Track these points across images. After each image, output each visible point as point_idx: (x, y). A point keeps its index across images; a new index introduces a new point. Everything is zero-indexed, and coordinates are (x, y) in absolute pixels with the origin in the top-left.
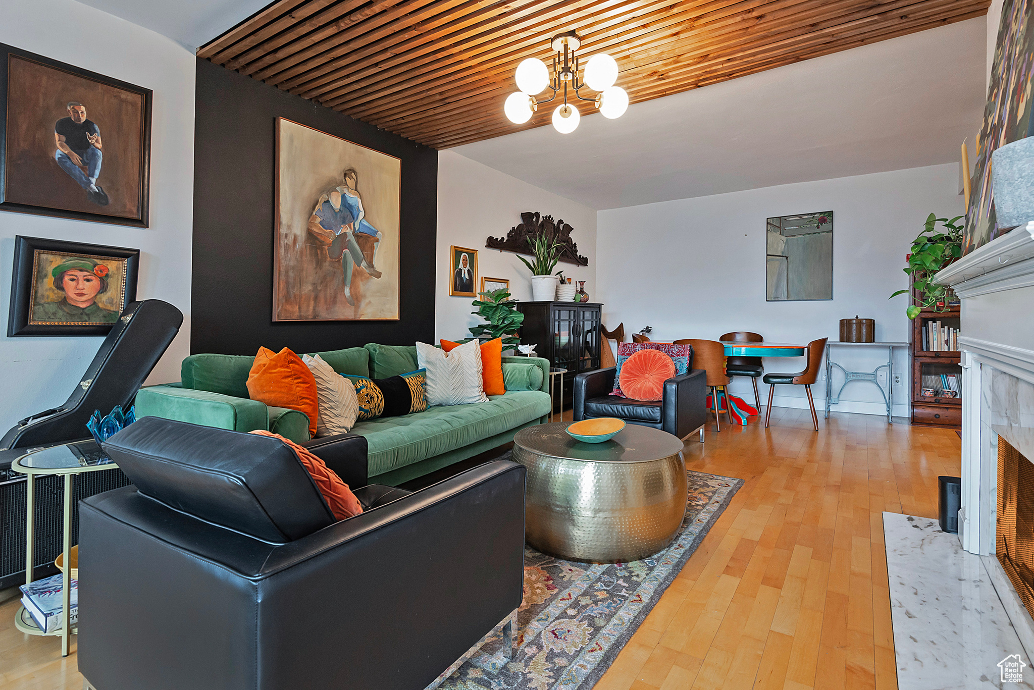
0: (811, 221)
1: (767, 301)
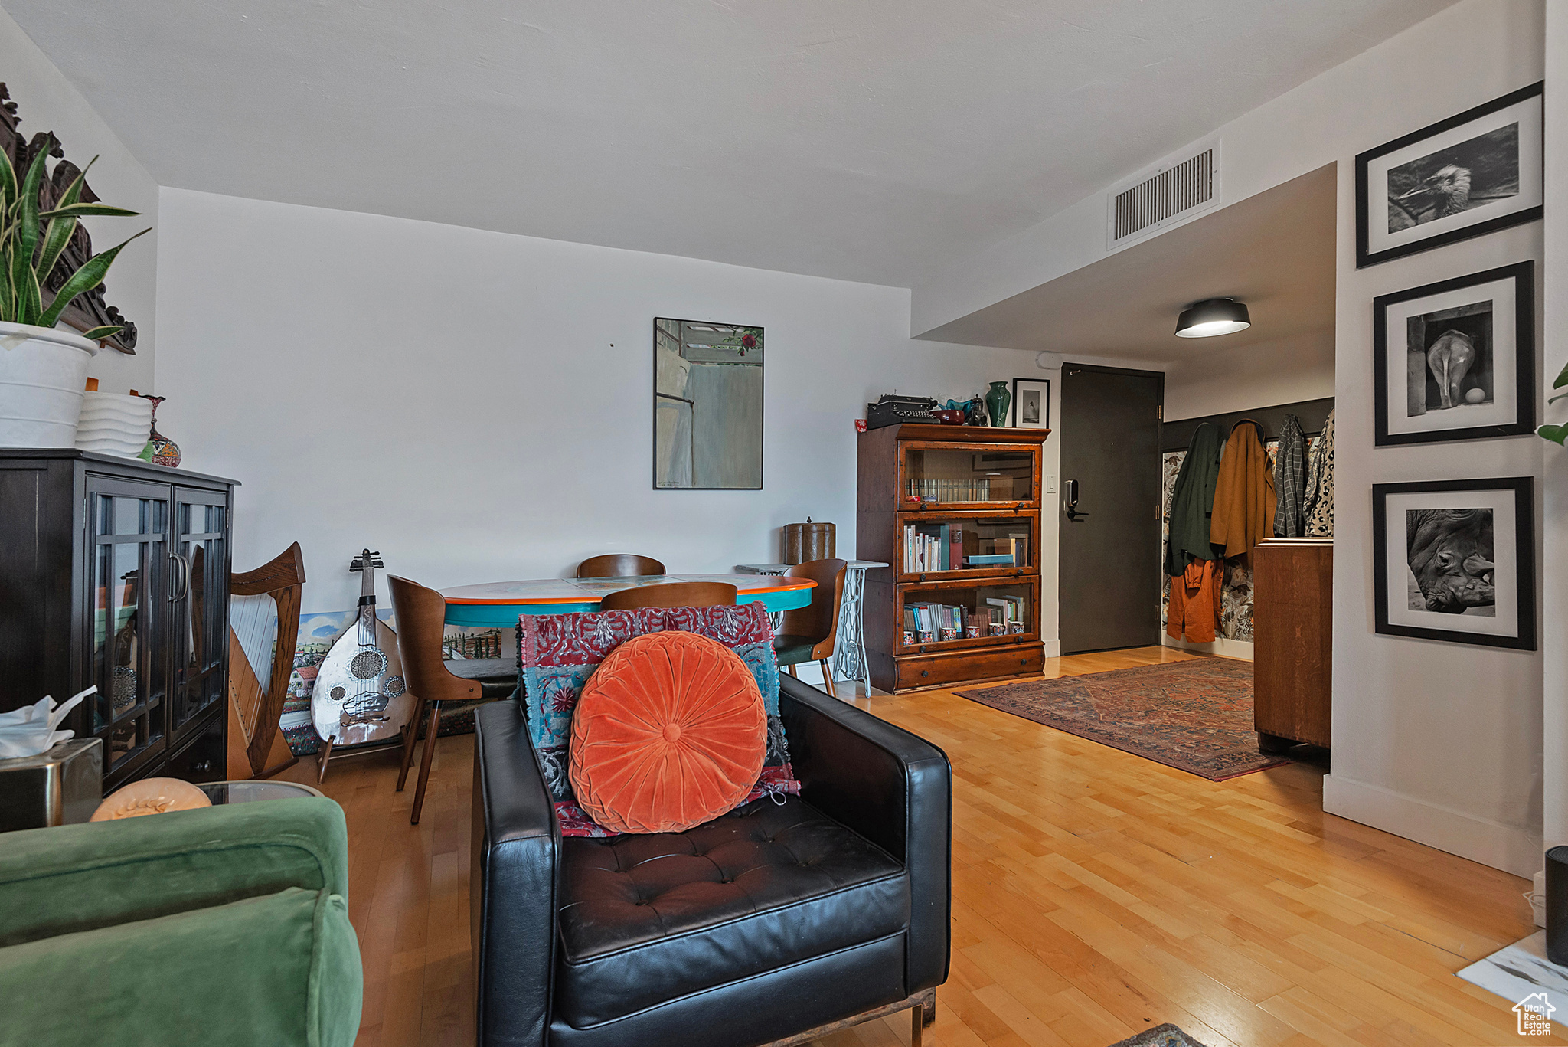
0: (730, 339)
1: (655, 488)
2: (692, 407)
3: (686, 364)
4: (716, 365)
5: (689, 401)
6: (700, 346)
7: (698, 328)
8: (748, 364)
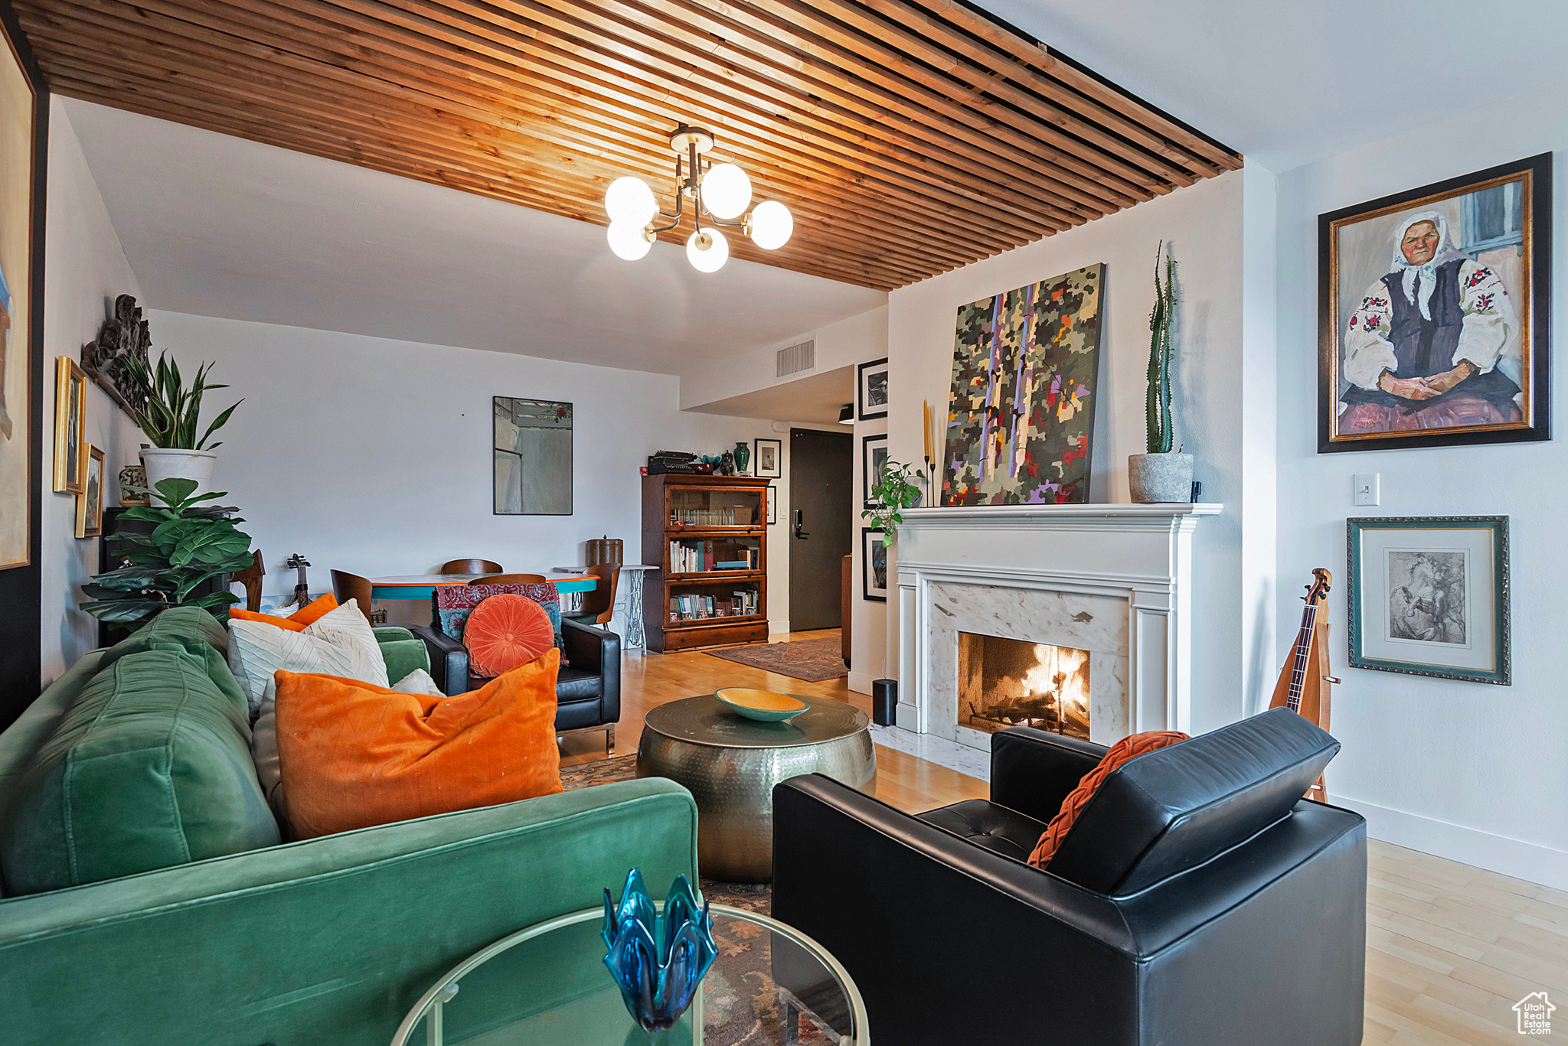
0: (548, 411)
1: (495, 514)
2: (521, 457)
3: (517, 429)
4: (538, 429)
5: (519, 454)
6: (527, 416)
7: (525, 404)
8: (561, 428)
